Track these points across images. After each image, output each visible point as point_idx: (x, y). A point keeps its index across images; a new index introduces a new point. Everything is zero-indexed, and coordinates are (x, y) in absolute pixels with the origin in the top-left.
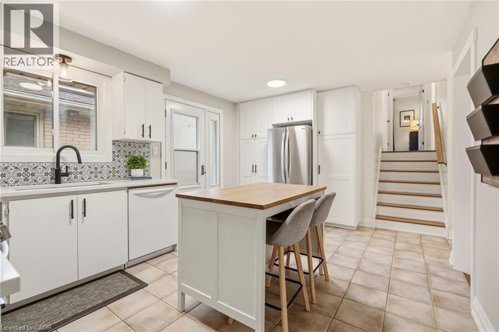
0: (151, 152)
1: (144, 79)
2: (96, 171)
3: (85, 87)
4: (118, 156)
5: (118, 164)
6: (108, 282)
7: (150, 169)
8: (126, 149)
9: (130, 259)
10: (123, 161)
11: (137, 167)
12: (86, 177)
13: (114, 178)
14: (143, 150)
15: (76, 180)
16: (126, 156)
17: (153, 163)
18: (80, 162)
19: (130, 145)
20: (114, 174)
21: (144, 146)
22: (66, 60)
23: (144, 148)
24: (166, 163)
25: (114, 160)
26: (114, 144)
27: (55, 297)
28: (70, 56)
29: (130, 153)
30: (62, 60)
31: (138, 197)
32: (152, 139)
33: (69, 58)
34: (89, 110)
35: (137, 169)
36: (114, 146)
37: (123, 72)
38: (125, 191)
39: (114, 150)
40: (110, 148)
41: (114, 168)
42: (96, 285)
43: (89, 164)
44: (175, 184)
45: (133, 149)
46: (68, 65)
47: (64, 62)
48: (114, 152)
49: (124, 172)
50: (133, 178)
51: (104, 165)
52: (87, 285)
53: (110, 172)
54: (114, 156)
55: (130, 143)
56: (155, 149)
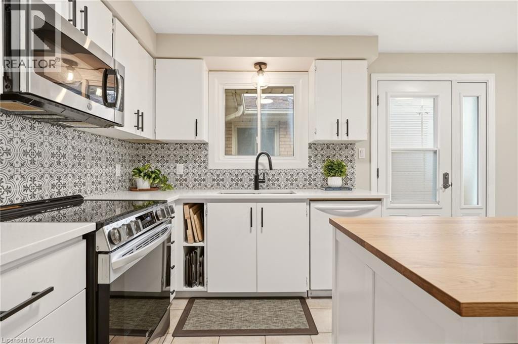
0: (356, 155)
1: (340, 61)
2: (292, 179)
3: (282, 90)
4: (314, 161)
5: (314, 171)
6: (283, 307)
7: (355, 178)
8: (324, 152)
9: (311, 289)
10: (320, 167)
11: (332, 174)
12: (283, 184)
13: (310, 186)
14: (345, 153)
15: (273, 186)
16: (324, 161)
17: (358, 170)
18: (271, 168)
19: (328, 147)
20: (310, 183)
21: (347, 148)
22: (263, 66)
23: (347, 150)
24: (378, 170)
25: (310, 166)
26: (310, 147)
27: (239, 301)
28: (264, 62)
29: (328, 157)
30: (259, 68)
31: (322, 212)
32: (351, 138)
33: (265, 64)
34: (286, 115)
35: (333, 177)
36: (310, 150)
37: (314, 61)
38: (305, 203)
39: (310, 155)
40: (306, 152)
41: (310, 175)
42: (273, 304)
43: (285, 171)
44: (380, 200)
45: (332, 152)
46: (264, 71)
47: (261, 69)
48: (310, 157)
49: (322, 180)
50: (329, 188)
51: (299, 172)
52: (266, 300)
53: (306, 180)
54: (310, 162)
55: (328, 146)
56: (361, 151)
